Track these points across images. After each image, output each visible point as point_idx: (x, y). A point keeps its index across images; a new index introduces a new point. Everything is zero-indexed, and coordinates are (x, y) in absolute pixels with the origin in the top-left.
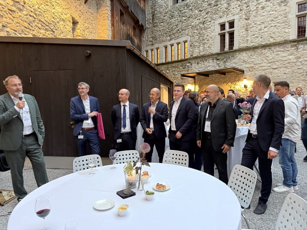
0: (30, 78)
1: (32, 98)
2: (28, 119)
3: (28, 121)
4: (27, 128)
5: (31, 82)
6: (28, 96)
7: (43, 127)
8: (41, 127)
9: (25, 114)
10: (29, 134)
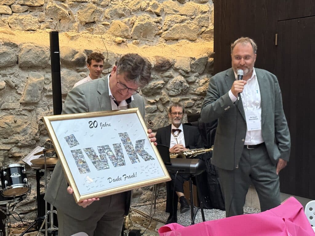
0: (276, 35)
1: (271, 77)
2: (255, 118)
3: (255, 121)
4: (253, 134)
5: (276, 44)
6: (264, 72)
7: (288, 137)
8: (284, 136)
9: (252, 107)
10: (256, 144)
